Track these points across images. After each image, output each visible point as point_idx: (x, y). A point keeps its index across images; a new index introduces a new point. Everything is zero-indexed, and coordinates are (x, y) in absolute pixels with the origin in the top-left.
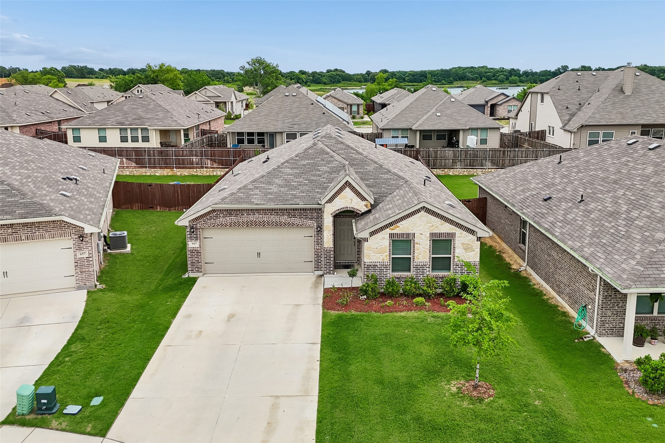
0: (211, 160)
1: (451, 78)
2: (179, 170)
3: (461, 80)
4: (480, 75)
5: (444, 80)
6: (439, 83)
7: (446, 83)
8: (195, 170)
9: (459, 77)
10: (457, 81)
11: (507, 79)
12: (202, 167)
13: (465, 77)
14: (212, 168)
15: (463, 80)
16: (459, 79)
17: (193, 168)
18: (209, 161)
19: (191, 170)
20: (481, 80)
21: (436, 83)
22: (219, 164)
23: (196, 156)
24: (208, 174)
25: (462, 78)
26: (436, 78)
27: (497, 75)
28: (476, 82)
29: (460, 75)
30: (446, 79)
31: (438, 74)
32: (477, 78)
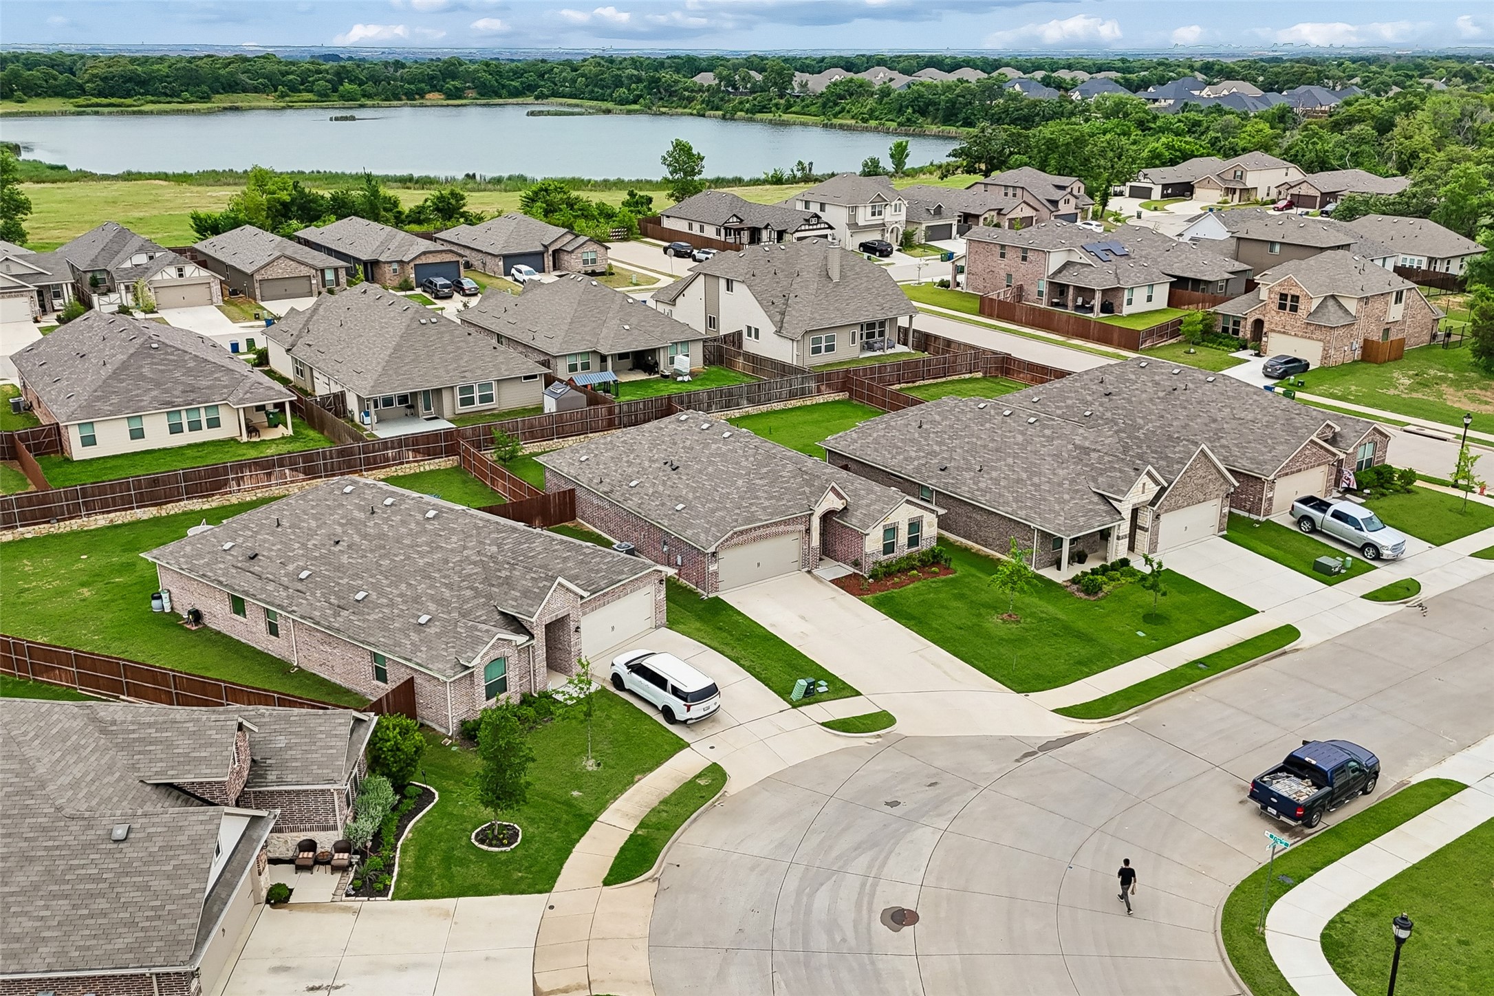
0: (413, 450)
1: (205, 88)
2: (370, 473)
3: (227, 92)
4: (270, 80)
5: (186, 91)
6: (176, 100)
7: (195, 99)
8: (393, 469)
9: (222, 84)
10: (218, 93)
11: (335, 90)
12: (402, 463)
13: (238, 84)
14: (414, 461)
15: (233, 92)
16: (223, 89)
17: (389, 466)
18: (410, 453)
19: (388, 469)
20: (276, 91)
21: (169, 99)
22: (424, 454)
23: (393, 448)
24: (412, 471)
25: (230, 86)
26: (165, 87)
27: (310, 79)
28: (265, 96)
29: (223, 80)
30: (191, 88)
31: (167, 77)
32: (265, 86)
